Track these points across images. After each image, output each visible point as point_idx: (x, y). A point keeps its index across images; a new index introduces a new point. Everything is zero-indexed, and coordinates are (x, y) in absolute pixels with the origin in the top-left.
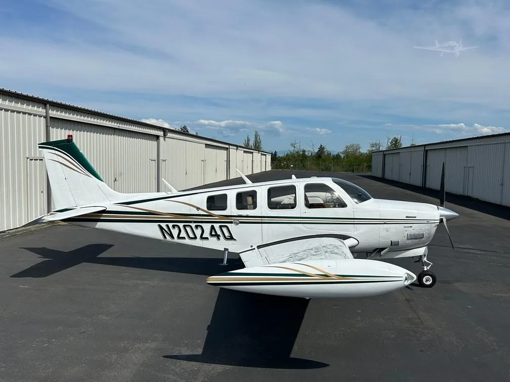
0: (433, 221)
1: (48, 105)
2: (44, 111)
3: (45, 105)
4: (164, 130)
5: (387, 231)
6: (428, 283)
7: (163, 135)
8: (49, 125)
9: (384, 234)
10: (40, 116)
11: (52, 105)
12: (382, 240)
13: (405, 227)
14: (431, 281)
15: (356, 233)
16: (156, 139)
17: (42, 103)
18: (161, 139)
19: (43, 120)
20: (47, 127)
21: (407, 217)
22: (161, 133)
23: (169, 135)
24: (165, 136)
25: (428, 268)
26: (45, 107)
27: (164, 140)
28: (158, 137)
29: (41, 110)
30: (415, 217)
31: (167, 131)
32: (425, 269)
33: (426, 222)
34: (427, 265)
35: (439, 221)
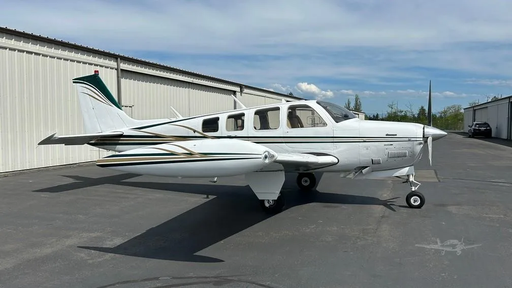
0: (415, 139)
1: (119, 59)
2: (115, 64)
3: (117, 59)
4: (241, 86)
5: (367, 149)
6: (417, 204)
7: (240, 91)
8: (120, 76)
9: (364, 151)
10: (112, 68)
11: (123, 59)
12: (362, 159)
13: (385, 145)
14: (419, 202)
15: (335, 151)
16: (233, 93)
17: (114, 57)
18: (238, 94)
19: (115, 72)
20: (118, 77)
22: (237, 89)
23: (246, 91)
24: (241, 91)
25: (416, 188)
26: (117, 62)
27: (241, 95)
28: (234, 93)
29: (113, 64)
31: (244, 87)
32: (413, 189)
33: (407, 139)
34: (415, 185)
35: (422, 139)
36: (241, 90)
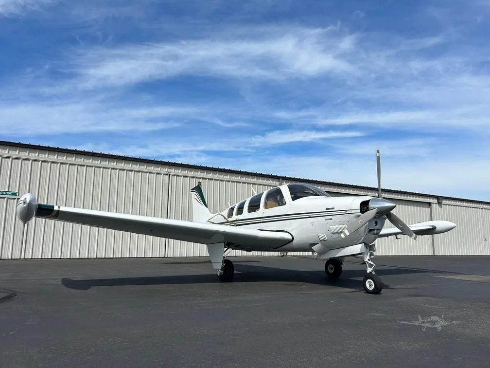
0: (350, 212)
5: (312, 225)
9: (311, 227)
12: (311, 235)
13: (326, 220)
14: (373, 287)
15: (290, 228)
16: (427, 205)
21: (327, 209)
23: (444, 202)
25: (371, 269)
30: (334, 208)
31: (442, 198)
32: (369, 271)
33: (344, 212)
35: (359, 211)
36: (438, 201)
